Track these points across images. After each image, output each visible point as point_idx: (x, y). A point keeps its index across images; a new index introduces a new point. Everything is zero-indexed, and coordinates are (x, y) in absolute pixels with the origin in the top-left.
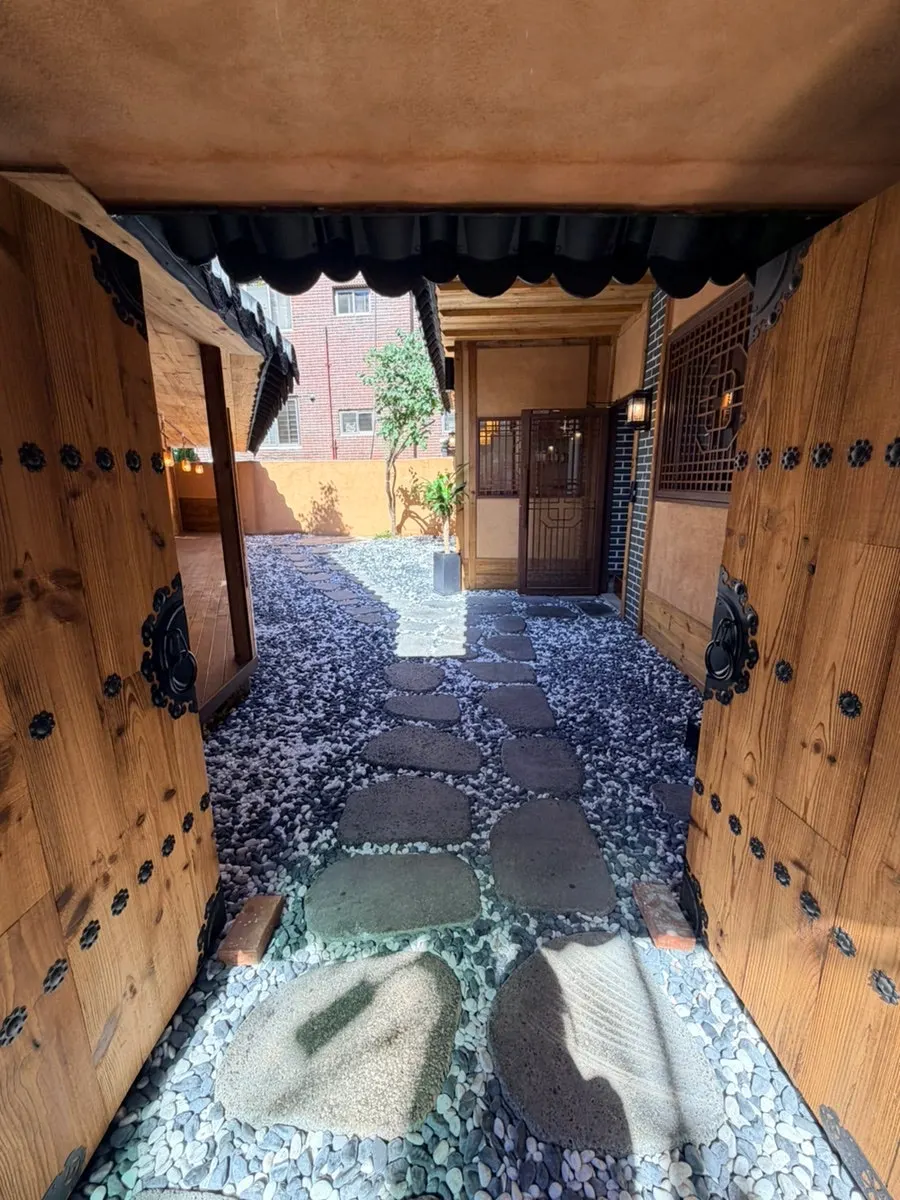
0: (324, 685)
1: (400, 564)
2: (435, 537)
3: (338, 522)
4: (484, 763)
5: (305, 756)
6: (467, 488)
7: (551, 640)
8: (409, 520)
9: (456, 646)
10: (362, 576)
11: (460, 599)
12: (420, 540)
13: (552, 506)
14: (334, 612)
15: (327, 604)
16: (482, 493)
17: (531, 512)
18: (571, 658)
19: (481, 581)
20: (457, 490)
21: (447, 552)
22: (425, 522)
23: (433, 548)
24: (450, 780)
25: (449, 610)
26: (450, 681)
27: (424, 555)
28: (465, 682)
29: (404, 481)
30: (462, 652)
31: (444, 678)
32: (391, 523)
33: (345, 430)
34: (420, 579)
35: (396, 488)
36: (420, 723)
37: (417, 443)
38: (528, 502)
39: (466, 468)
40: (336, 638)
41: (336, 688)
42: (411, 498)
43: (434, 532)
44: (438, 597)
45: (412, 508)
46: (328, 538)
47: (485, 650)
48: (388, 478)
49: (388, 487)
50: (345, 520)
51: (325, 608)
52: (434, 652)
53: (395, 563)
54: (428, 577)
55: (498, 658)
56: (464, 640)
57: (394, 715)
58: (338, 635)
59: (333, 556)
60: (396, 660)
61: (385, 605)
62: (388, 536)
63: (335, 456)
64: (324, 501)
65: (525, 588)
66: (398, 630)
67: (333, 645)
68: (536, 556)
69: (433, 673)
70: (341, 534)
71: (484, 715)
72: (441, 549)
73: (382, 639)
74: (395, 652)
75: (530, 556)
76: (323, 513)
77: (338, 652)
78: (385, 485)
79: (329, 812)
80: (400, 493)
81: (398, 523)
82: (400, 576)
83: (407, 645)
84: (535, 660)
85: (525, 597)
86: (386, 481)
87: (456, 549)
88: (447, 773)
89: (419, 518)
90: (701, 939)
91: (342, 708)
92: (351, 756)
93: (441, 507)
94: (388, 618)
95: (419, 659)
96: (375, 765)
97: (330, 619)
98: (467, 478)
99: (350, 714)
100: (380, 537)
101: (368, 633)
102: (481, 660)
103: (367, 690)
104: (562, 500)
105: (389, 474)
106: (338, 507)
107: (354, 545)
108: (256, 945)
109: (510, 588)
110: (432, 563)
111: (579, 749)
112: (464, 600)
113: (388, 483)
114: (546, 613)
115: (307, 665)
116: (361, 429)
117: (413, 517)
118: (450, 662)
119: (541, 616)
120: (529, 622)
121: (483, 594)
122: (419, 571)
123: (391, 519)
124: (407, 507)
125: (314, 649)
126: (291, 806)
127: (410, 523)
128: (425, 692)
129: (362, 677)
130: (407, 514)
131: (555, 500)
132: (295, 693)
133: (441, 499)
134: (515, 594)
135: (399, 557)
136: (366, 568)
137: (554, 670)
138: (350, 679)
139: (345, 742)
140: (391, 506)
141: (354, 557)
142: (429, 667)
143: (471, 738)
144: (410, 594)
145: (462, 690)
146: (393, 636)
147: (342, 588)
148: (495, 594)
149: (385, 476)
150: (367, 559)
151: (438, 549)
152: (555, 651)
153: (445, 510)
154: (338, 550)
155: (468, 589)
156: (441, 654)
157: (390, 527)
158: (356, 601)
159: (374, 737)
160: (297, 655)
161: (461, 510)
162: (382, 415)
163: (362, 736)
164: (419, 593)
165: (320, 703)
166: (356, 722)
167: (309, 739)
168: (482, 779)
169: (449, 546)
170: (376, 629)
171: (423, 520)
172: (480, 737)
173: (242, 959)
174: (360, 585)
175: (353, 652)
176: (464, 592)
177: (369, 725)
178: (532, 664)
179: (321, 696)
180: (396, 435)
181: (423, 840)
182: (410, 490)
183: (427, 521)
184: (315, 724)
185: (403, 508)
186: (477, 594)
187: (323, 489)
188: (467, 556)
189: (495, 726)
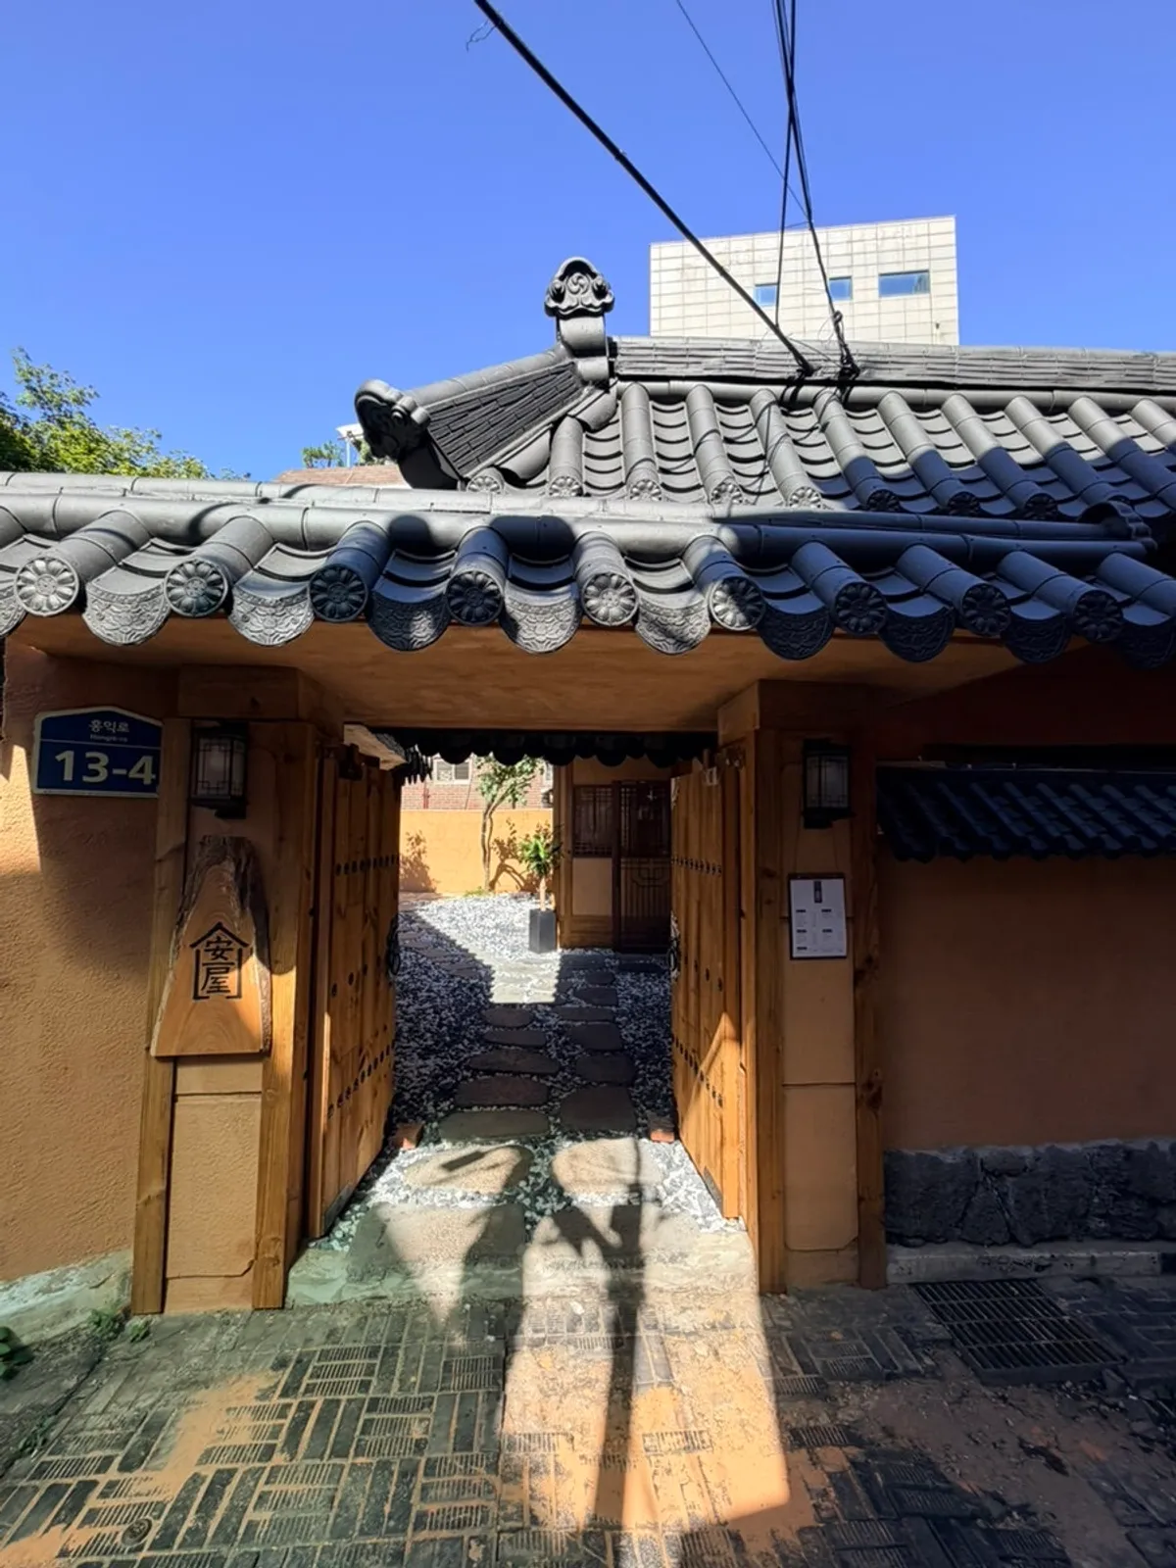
0: (430, 1021)
1: (494, 923)
2: (532, 894)
3: (425, 877)
4: (563, 1069)
5: (421, 1067)
6: (563, 847)
7: (635, 991)
8: (504, 873)
9: (547, 995)
10: (452, 934)
11: (554, 958)
12: (516, 898)
13: (643, 866)
14: (430, 968)
15: (421, 961)
16: (580, 850)
17: (623, 872)
18: (650, 1004)
19: (576, 939)
20: (554, 850)
21: (543, 909)
22: (522, 878)
23: (529, 905)
24: (535, 1078)
25: (543, 966)
26: (538, 1021)
27: (519, 913)
28: (552, 1021)
29: (502, 833)
30: (552, 1000)
31: (535, 1018)
32: (485, 879)
33: (438, 778)
34: (514, 938)
35: (492, 840)
36: (513, 1048)
37: (516, 800)
38: (620, 863)
39: (563, 828)
40: (435, 989)
41: (440, 1025)
42: (507, 850)
43: (530, 888)
44: (533, 955)
45: (507, 862)
46: (411, 894)
47: (573, 998)
48: (484, 830)
49: (483, 840)
50: (431, 874)
51: (420, 965)
52: (526, 1000)
53: (489, 922)
54: (523, 936)
55: (584, 1005)
56: (554, 990)
57: (490, 1043)
58: (436, 986)
59: (420, 914)
60: (493, 1005)
61: (480, 962)
62: (480, 893)
63: (426, 806)
64: (410, 853)
65: (618, 947)
66: (493, 983)
67: (432, 994)
68: (629, 914)
69: (525, 1015)
70: (427, 890)
71: (566, 1043)
72: (538, 906)
73: (478, 990)
74: (491, 1000)
75: (623, 913)
76: (408, 865)
77: (439, 1000)
78: (480, 838)
79: (446, 1093)
80: (495, 845)
81: (492, 878)
82: (493, 935)
83: (502, 993)
84: (617, 1006)
85: (619, 955)
86: (481, 833)
87: (552, 907)
88: (532, 1075)
89: (514, 871)
90: (677, 1137)
91: (448, 1039)
92: (459, 1066)
93: (538, 866)
94: (483, 973)
95: (514, 1005)
96: (477, 1071)
97: (426, 973)
98: (563, 839)
99: (454, 1042)
100: (472, 893)
101: (465, 985)
102: (568, 1006)
103: (466, 1028)
104: (651, 860)
105: (484, 826)
106: (425, 860)
107: (441, 902)
108: (414, 1137)
109: (604, 946)
110: (528, 922)
111: (637, 1062)
112: (559, 957)
113: (483, 836)
114: (636, 969)
115: (411, 1009)
116: (457, 777)
117: (509, 872)
118: (540, 1008)
119: (631, 971)
120: (618, 977)
121: (578, 952)
122: (514, 930)
123: (485, 873)
124: (503, 861)
125: (416, 997)
126: (417, 1091)
127: (504, 877)
128: (518, 1028)
129: (463, 1018)
130: (502, 868)
131: (645, 860)
132: (405, 1028)
133: (538, 858)
134: (610, 952)
135: (493, 916)
136: (457, 927)
137: (631, 1012)
138: (452, 1019)
139: (452, 1058)
140: (484, 860)
141: (444, 915)
142: (521, 1011)
143: (554, 1055)
144: (505, 952)
145: (549, 1027)
146: (489, 988)
147: (435, 947)
148: (590, 953)
149: (481, 826)
150: (458, 918)
151: (534, 907)
152: (636, 999)
153: (542, 869)
154: (425, 908)
155: (564, 947)
156: (532, 1001)
157: (483, 884)
158: (450, 959)
159: (475, 1056)
160: (401, 1002)
161: (557, 868)
162: (481, 771)
163: (465, 1056)
164: (513, 951)
165: (429, 1035)
166: (460, 1046)
167: (422, 1057)
168: (559, 1078)
169: (545, 904)
170: (472, 981)
171: (520, 875)
172: (560, 1055)
173: (406, 1145)
174: (453, 942)
175: (451, 1000)
176: (560, 950)
177: (471, 1049)
178: (614, 1009)
179: (429, 1031)
180: (494, 792)
181: (514, 1105)
182: (506, 841)
183: (525, 876)
184: (427, 1048)
185: (499, 862)
186: (573, 953)
187: (410, 839)
188: (562, 913)
189: (574, 1049)
